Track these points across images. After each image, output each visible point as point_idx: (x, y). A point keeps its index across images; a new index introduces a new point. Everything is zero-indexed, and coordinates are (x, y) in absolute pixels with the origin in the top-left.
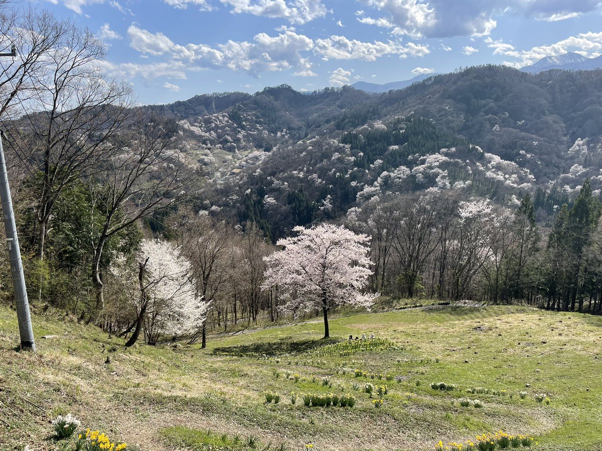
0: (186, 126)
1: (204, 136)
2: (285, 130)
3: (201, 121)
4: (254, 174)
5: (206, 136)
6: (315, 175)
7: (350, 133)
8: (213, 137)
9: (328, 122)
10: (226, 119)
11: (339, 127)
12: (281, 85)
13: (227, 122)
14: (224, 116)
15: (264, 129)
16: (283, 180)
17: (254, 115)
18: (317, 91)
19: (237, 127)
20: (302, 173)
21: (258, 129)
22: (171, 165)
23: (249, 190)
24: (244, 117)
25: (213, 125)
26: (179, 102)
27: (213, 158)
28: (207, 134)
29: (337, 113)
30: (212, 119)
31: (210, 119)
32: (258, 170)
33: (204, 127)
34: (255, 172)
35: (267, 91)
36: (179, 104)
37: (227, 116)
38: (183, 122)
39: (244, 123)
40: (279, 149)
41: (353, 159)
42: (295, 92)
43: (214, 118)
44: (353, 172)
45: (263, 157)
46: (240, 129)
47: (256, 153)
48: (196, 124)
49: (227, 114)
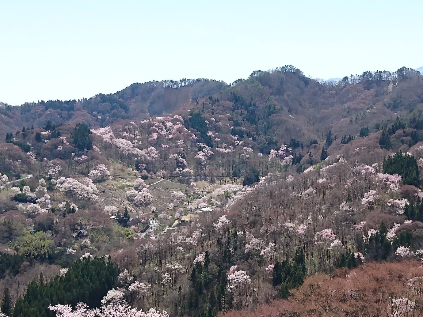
0: (107, 137)
1: (137, 156)
2: (284, 147)
3: (134, 129)
4: (214, 225)
5: (141, 156)
6: (327, 232)
7: (399, 156)
8: (153, 157)
9: (364, 133)
10: (179, 125)
11: (384, 143)
12: (283, 68)
13: (180, 130)
14: (174, 121)
15: (246, 145)
16: (267, 238)
17: (230, 119)
18: (349, 78)
19: (197, 141)
20: (303, 226)
21: (234, 145)
22: (73, 206)
23: (203, 255)
24: (211, 122)
25: (155, 136)
26: (102, 95)
27: (149, 194)
28: (142, 152)
29: (385, 118)
30: (153, 125)
31: (150, 125)
32: (223, 219)
33: (138, 140)
34: (216, 221)
35: (257, 78)
36: (102, 98)
37: (180, 121)
38: (102, 130)
39: (210, 133)
40: (269, 181)
41: (403, 203)
42: (306, 81)
43: (157, 124)
44: (403, 229)
45: (239, 196)
46: (202, 145)
47: (228, 187)
48: (125, 134)
49: (180, 118)
